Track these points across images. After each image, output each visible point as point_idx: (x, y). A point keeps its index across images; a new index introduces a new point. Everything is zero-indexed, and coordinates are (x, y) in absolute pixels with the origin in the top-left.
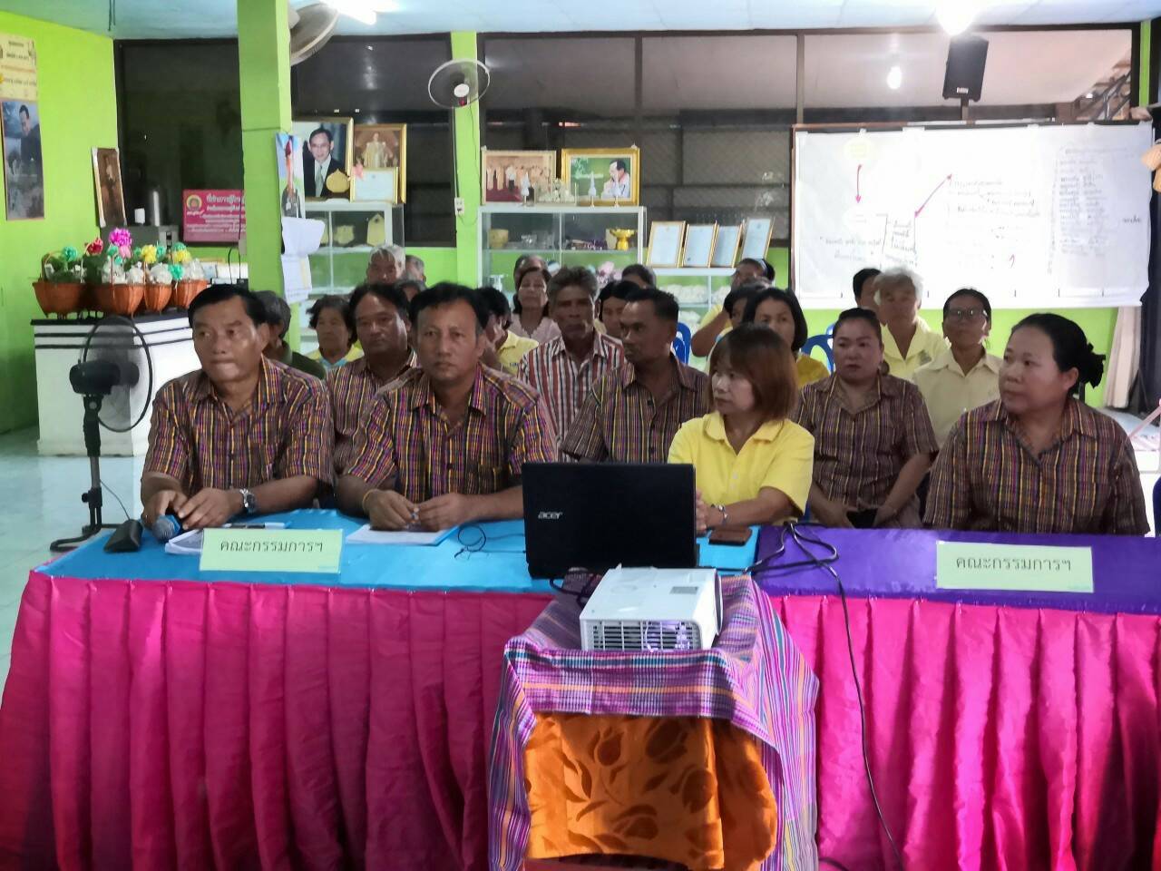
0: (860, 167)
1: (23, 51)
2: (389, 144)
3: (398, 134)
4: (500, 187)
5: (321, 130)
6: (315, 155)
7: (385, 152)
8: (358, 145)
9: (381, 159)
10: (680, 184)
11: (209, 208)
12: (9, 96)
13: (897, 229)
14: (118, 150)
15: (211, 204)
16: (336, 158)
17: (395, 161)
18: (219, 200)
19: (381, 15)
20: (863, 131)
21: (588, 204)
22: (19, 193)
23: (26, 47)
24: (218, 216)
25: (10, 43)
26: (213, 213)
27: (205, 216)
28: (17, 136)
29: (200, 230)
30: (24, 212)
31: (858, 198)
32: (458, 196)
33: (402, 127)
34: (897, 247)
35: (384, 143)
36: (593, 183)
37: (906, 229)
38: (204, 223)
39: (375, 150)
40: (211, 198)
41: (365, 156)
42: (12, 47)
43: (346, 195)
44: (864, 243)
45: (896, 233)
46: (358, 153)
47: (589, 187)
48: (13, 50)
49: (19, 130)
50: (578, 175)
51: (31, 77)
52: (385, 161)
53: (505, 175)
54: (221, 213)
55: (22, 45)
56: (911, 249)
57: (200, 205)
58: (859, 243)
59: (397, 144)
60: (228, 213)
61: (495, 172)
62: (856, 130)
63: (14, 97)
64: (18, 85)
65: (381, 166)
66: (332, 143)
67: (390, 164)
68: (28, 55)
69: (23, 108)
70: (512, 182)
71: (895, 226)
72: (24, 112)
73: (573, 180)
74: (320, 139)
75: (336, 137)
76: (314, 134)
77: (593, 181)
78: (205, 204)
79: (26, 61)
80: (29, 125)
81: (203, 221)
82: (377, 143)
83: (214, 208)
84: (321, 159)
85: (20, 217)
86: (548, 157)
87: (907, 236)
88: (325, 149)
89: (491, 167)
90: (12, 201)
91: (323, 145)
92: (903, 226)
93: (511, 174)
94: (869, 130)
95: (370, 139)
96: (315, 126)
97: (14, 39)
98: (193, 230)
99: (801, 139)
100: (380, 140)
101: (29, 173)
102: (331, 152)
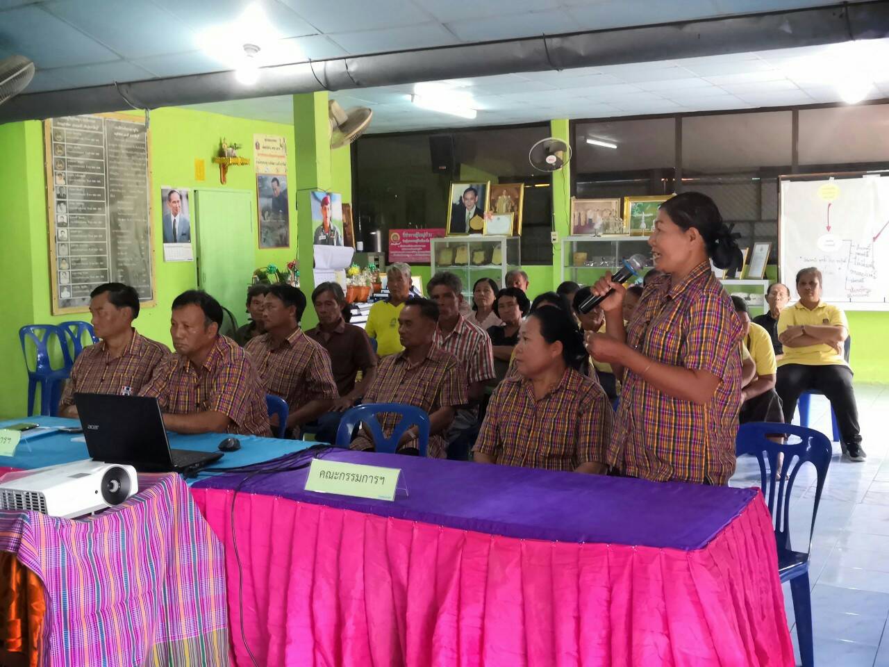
0: (830, 205)
1: (277, 145)
2: (512, 196)
3: (518, 190)
4: (583, 223)
5: (470, 189)
6: (466, 206)
7: (510, 202)
8: (493, 198)
9: (507, 207)
10: (760, 220)
11: (403, 241)
12: (264, 172)
13: (859, 251)
14: (351, 205)
15: (405, 239)
16: (479, 207)
17: (516, 208)
18: (410, 235)
19: (479, 112)
20: (832, 179)
21: (640, 234)
22: (269, 231)
23: (278, 142)
24: (409, 246)
25: (265, 140)
26: (405, 244)
27: (401, 246)
28: (269, 197)
29: (398, 255)
30: (272, 243)
31: (828, 228)
32: (554, 231)
33: (520, 186)
34: (859, 264)
35: (509, 197)
36: (643, 221)
37: (866, 251)
38: (401, 250)
39: (503, 201)
40: (405, 234)
41: (497, 205)
42: (267, 142)
43: (481, 231)
44: (833, 261)
45: (858, 254)
46: (493, 203)
47: (641, 223)
48: (268, 144)
49: (272, 193)
50: (636, 215)
51: (281, 160)
52: (509, 208)
53: (586, 215)
54: (410, 244)
55: (275, 141)
56: (871, 266)
57: (399, 238)
58: (830, 261)
59: (517, 197)
60: (414, 244)
61: (580, 214)
62: (827, 178)
63: (268, 173)
64: (272, 165)
65: (507, 211)
66: (477, 197)
67: (512, 210)
68: (279, 146)
69: (275, 179)
70: (590, 220)
71: (857, 249)
72: (276, 182)
73: (632, 217)
74: (470, 195)
75: (480, 193)
76: (466, 191)
77: (643, 218)
78: (402, 238)
79: (278, 151)
80: (279, 190)
81: (400, 249)
82: (505, 197)
83: (406, 241)
84: (469, 208)
85: (270, 246)
86: (614, 203)
87: (867, 256)
88: (472, 201)
89: (577, 210)
90: (263, 236)
91: (472, 199)
92: (864, 248)
93: (590, 215)
94: (837, 178)
95: (501, 194)
96: (467, 186)
97: (269, 137)
98: (394, 255)
99: (786, 186)
100: (507, 195)
101: (277, 219)
102: (476, 203)
